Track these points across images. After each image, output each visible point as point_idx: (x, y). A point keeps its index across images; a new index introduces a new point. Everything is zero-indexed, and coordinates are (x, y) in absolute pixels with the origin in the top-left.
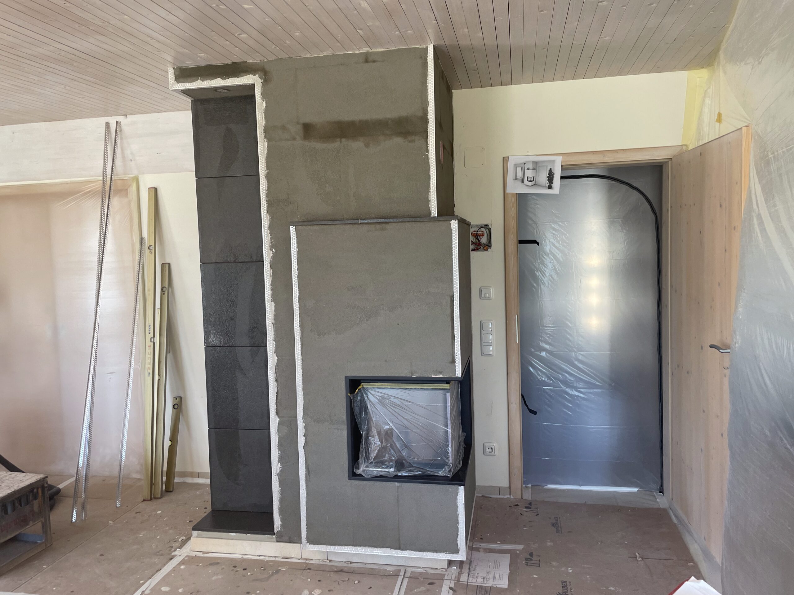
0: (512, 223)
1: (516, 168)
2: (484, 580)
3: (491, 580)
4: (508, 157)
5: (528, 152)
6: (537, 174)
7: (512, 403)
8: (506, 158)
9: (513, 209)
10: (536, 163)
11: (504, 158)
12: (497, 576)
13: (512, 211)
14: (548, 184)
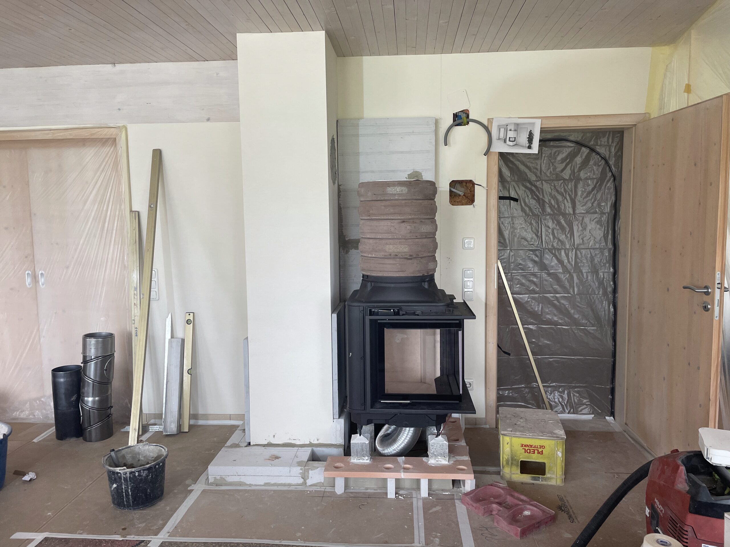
1: (500, 129)
4: (493, 119)
6: (518, 135)
9: (495, 166)
10: (517, 125)
11: (488, 119)
13: (495, 169)
14: (528, 145)
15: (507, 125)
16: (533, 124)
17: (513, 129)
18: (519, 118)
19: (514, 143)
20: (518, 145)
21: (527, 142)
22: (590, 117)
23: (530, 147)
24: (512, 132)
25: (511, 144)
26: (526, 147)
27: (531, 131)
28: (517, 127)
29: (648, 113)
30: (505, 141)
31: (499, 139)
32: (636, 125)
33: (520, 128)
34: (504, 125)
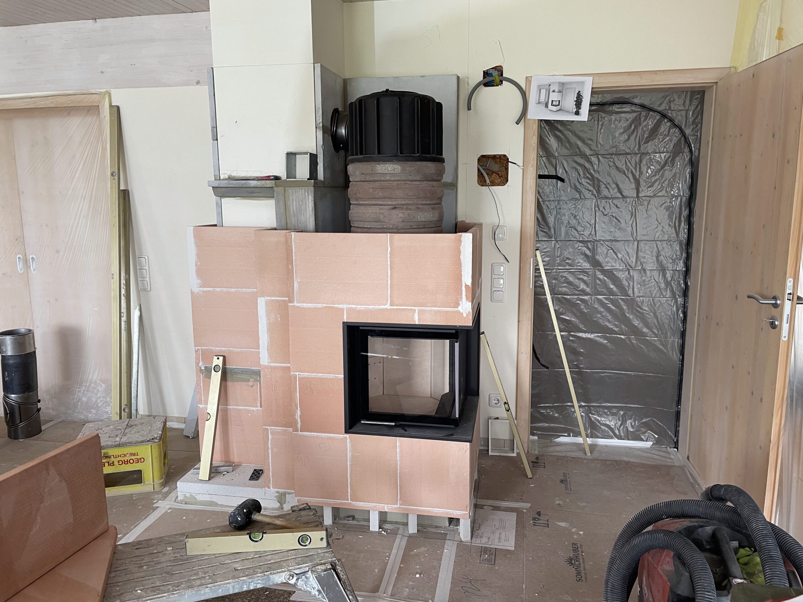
0: (532, 154)
1: (540, 90)
2: (488, 541)
3: (497, 540)
4: (532, 77)
5: (554, 71)
6: (563, 98)
7: (522, 353)
8: (529, 78)
9: (534, 137)
10: (562, 84)
11: (527, 77)
12: (503, 536)
13: (533, 139)
14: (575, 110)
15: (550, 85)
16: (583, 83)
17: (556, 90)
18: (565, 75)
19: (558, 108)
20: (562, 110)
21: (575, 106)
22: (656, 74)
23: (577, 113)
24: (556, 94)
25: (555, 108)
26: (572, 112)
27: (579, 92)
28: (563, 88)
29: (735, 68)
30: (547, 106)
31: (539, 103)
32: (717, 83)
33: (566, 88)
34: (546, 85)
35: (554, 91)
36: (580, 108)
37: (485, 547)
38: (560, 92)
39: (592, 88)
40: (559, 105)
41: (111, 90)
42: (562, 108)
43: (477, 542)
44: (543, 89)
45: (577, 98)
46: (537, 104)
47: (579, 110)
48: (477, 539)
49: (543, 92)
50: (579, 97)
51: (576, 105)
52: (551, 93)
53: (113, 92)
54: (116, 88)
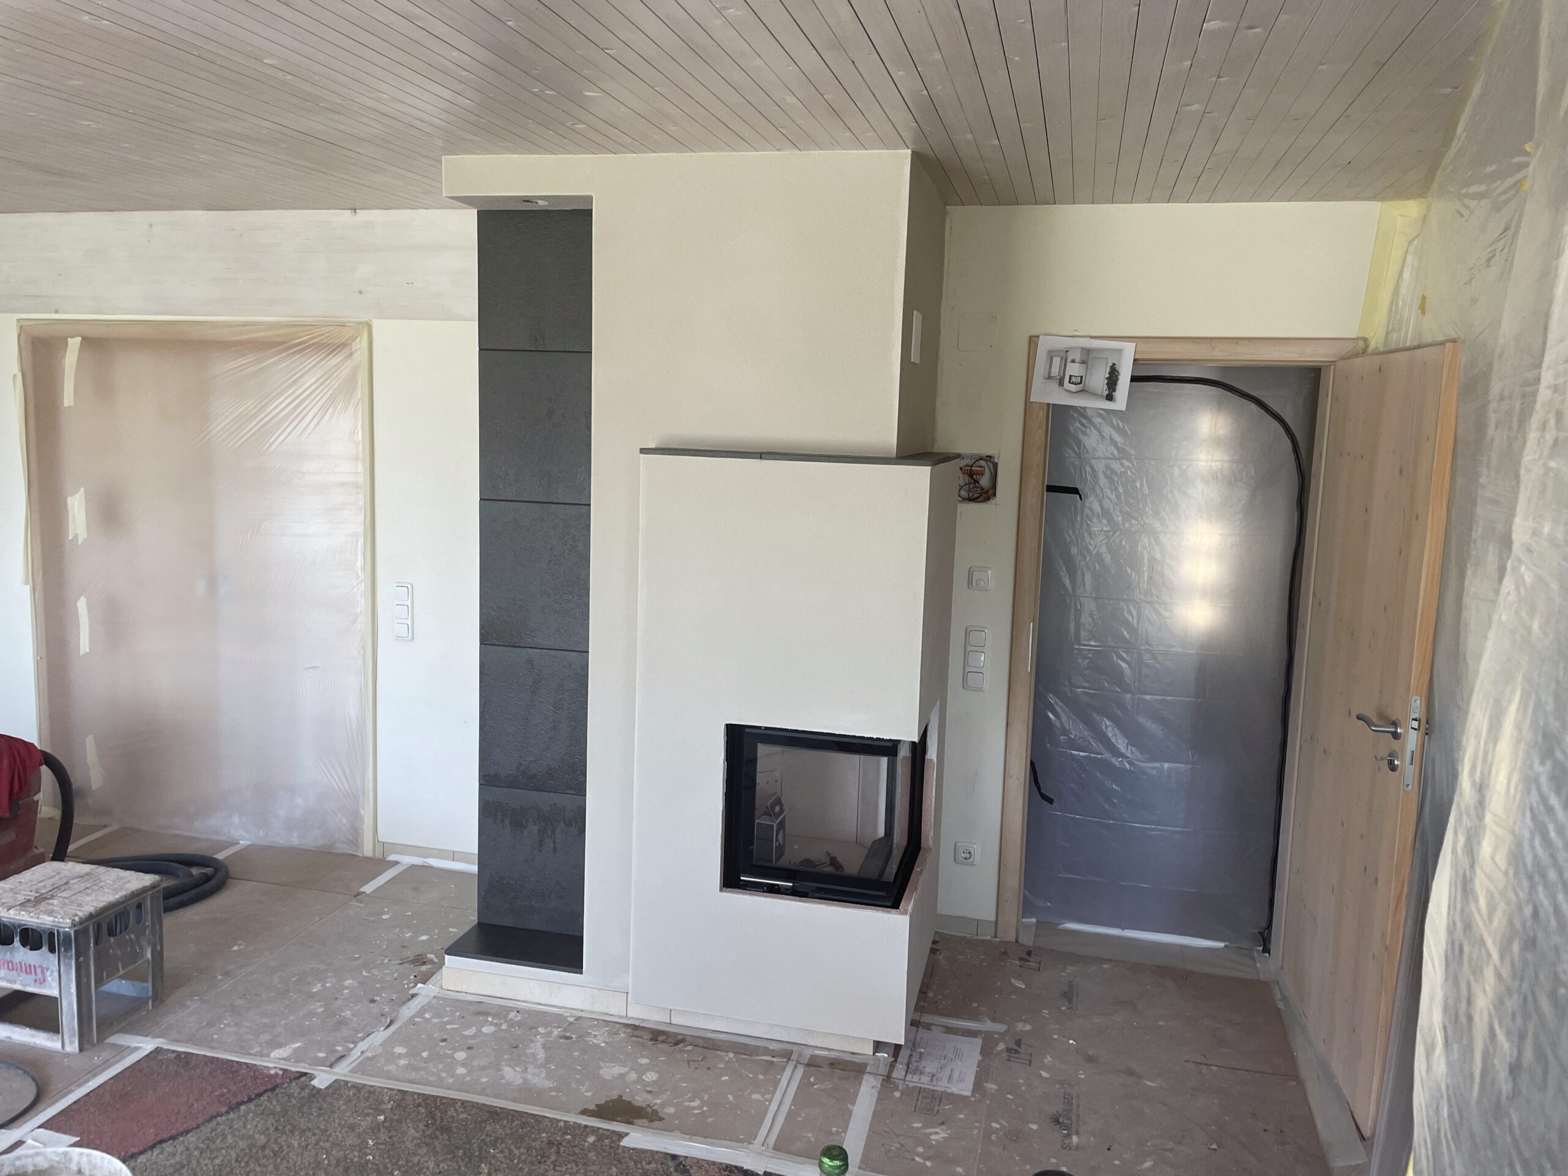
0: (1037, 457)
1: (1051, 359)
2: (932, 1080)
3: (945, 1079)
4: (1038, 337)
5: (1075, 330)
6: (1088, 371)
7: (1011, 777)
8: (1034, 338)
9: (1040, 431)
10: (1087, 351)
11: (1031, 337)
12: (956, 1076)
13: (1038, 436)
14: (1107, 392)
15: (1067, 351)
16: (1119, 351)
17: (1078, 359)
18: (1091, 337)
19: (1079, 387)
20: (1086, 391)
21: (1106, 386)
22: (1238, 343)
23: (1110, 398)
24: (1077, 365)
25: (1073, 388)
26: (1102, 396)
27: (1114, 364)
28: (1088, 356)
29: (1365, 340)
30: (1061, 383)
31: (1049, 377)
32: (1335, 361)
33: (1094, 358)
34: (1060, 351)
35: (1073, 361)
36: (1114, 390)
37: (925, 1088)
38: (1083, 362)
39: (1135, 360)
40: (1081, 383)
41: (373, 320)
42: (1086, 389)
43: (914, 1080)
44: (1056, 356)
45: (1109, 373)
46: (1045, 379)
47: (1113, 393)
48: (915, 1077)
49: (1057, 361)
50: (1114, 373)
51: (1107, 384)
52: (1069, 365)
53: (376, 324)
54: (381, 318)
